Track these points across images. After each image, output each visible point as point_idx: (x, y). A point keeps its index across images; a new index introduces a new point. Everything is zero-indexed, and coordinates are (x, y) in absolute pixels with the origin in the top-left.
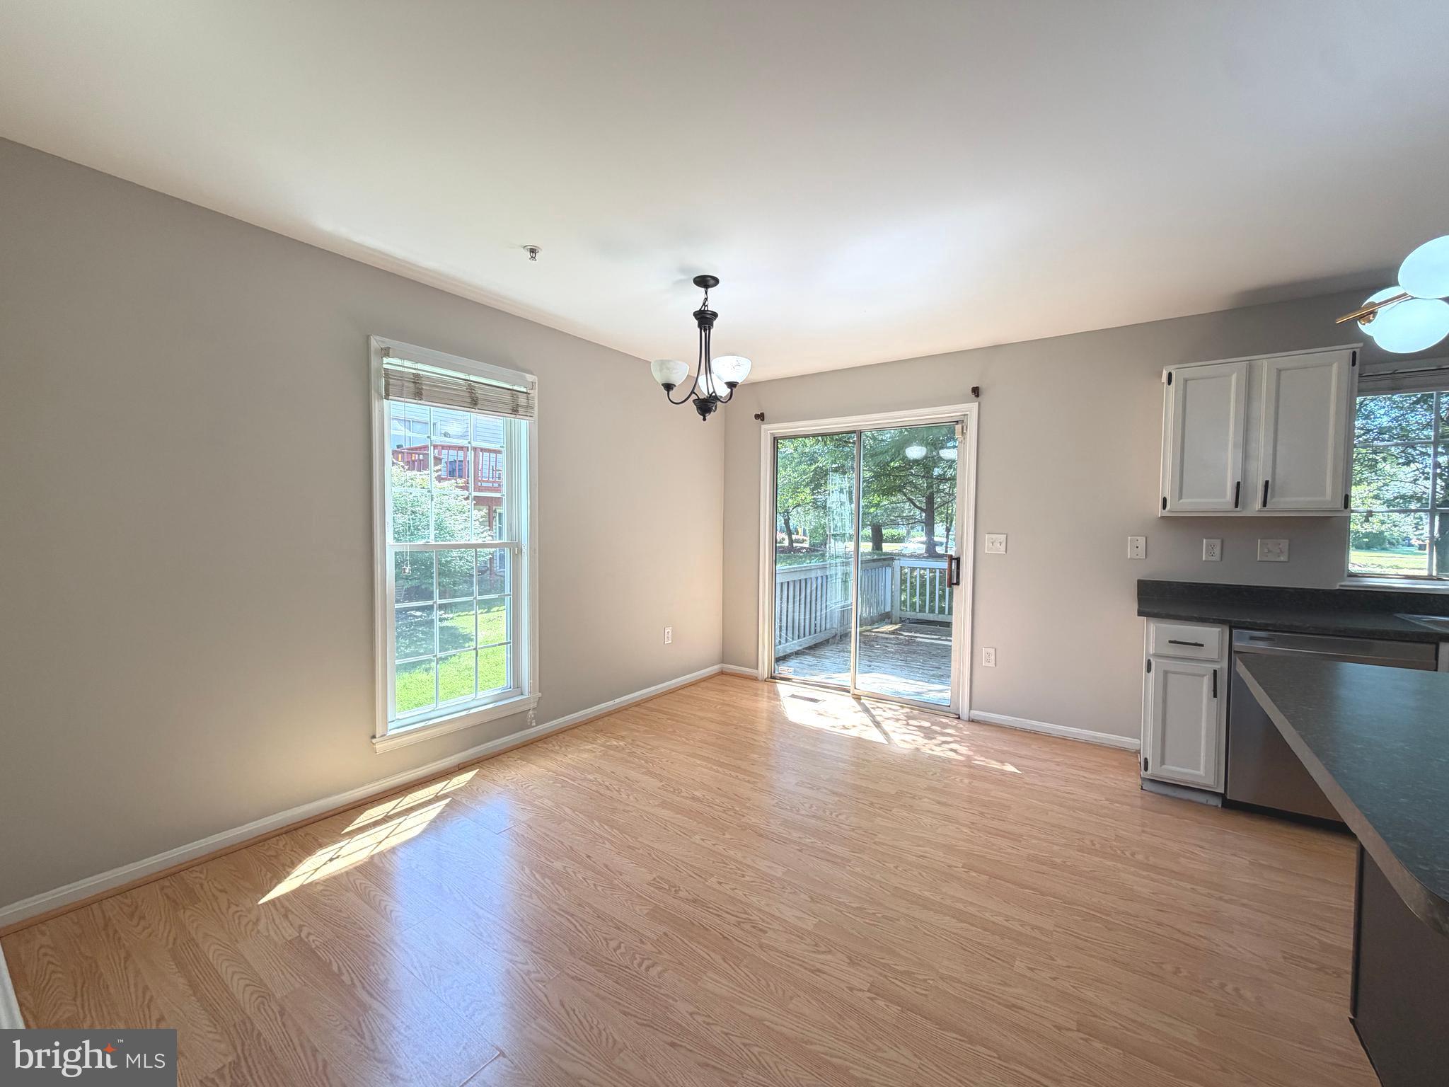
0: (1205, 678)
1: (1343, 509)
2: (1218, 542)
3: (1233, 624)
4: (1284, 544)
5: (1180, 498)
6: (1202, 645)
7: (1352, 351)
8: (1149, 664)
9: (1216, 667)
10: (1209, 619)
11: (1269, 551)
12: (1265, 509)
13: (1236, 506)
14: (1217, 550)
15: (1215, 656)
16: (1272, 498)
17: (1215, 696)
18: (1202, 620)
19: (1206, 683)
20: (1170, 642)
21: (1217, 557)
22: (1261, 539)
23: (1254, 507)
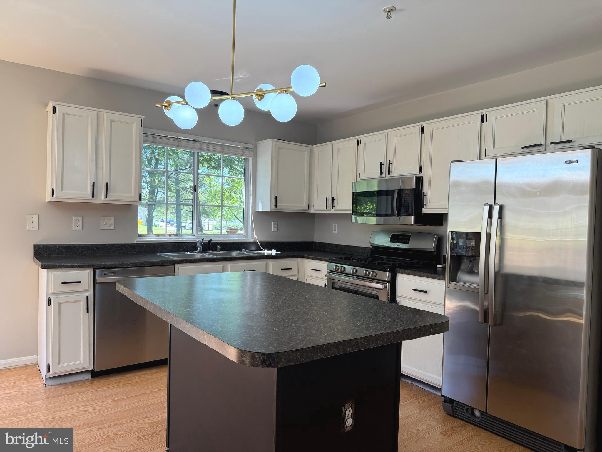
0: (82, 302)
1: (139, 201)
2: (80, 218)
3: (95, 267)
4: (112, 220)
5: (62, 189)
6: (80, 282)
7: (140, 119)
8: (49, 300)
9: (87, 294)
10: (83, 265)
11: (106, 224)
12: (106, 199)
13: (93, 197)
14: (80, 224)
15: (87, 288)
16: (109, 193)
17: (88, 312)
18: (80, 267)
19: (83, 304)
20: (63, 283)
21: (80, 228)
22: (102, 217)
23: (101, 198)
